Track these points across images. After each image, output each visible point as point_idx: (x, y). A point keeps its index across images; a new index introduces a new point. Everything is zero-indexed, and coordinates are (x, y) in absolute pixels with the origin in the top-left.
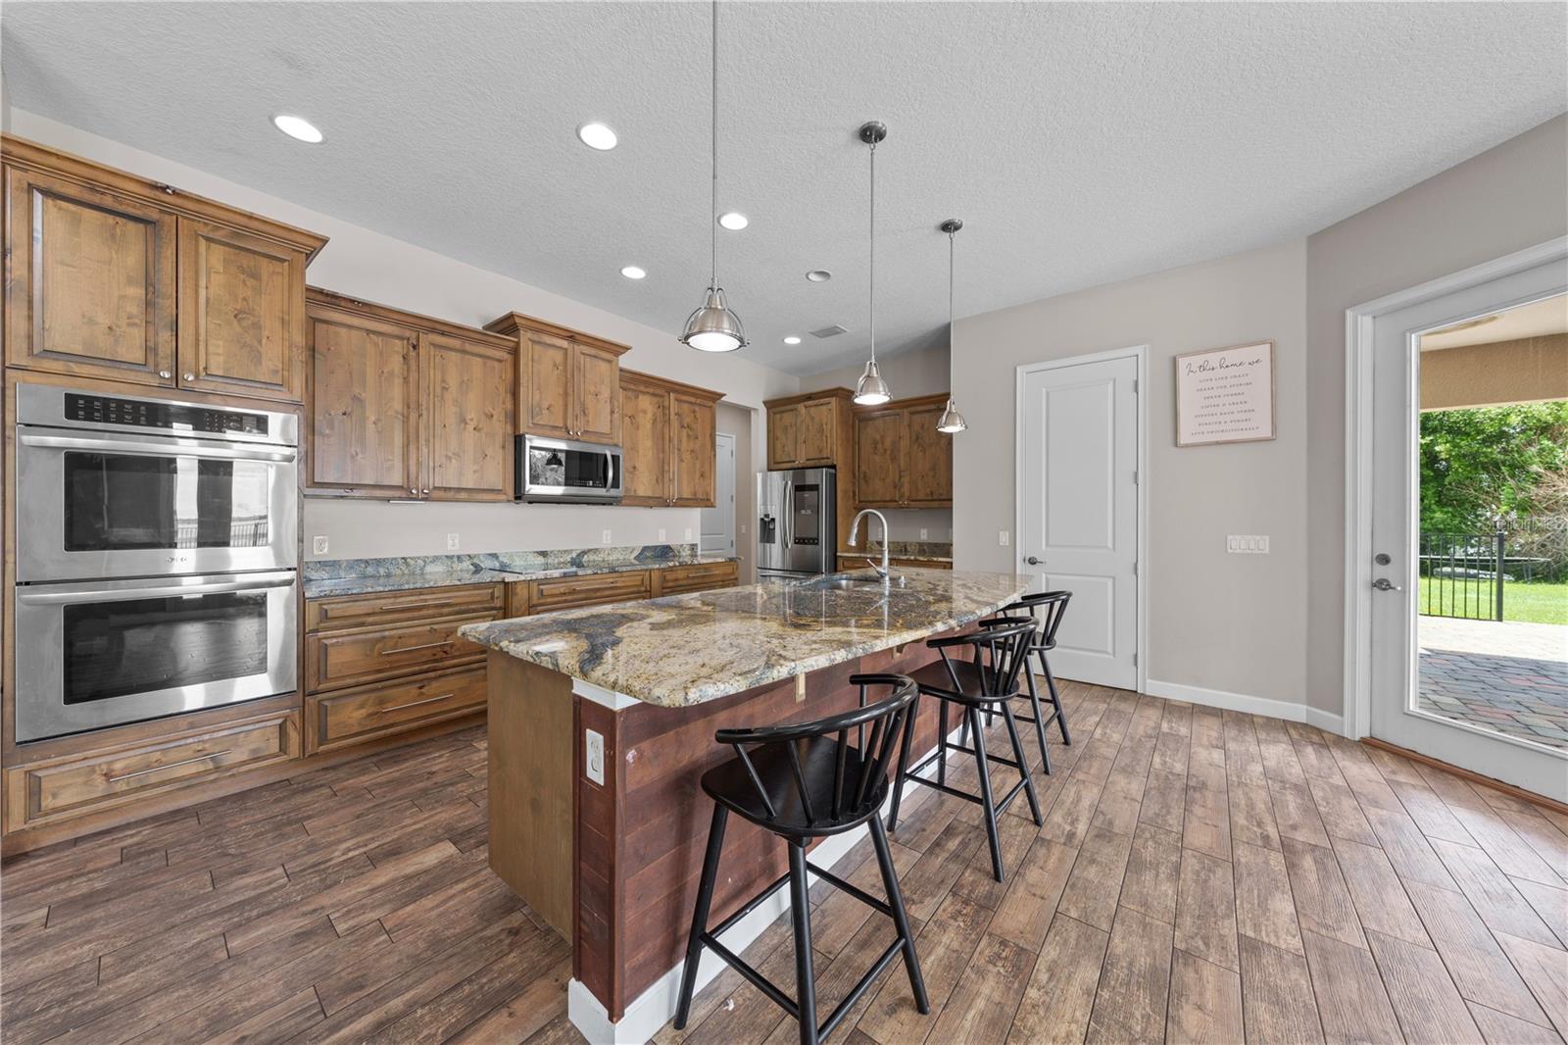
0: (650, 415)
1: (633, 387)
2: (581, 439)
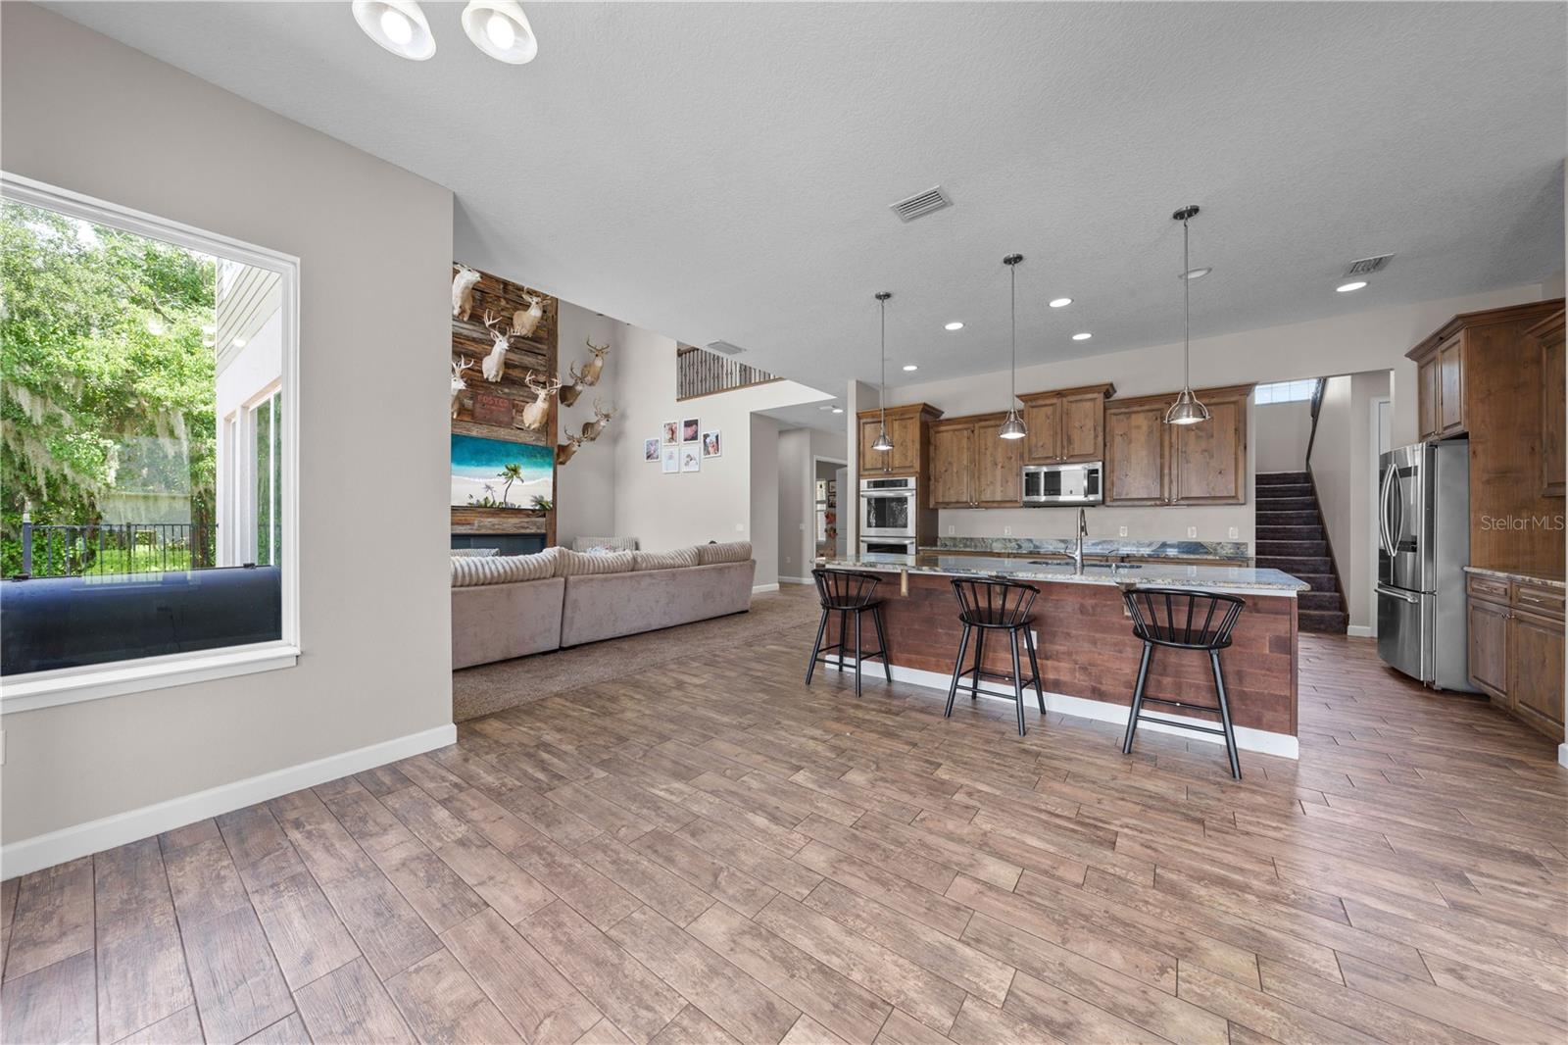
0: (1145, 428)
1: (1123, 410)
2: (1068, 461)
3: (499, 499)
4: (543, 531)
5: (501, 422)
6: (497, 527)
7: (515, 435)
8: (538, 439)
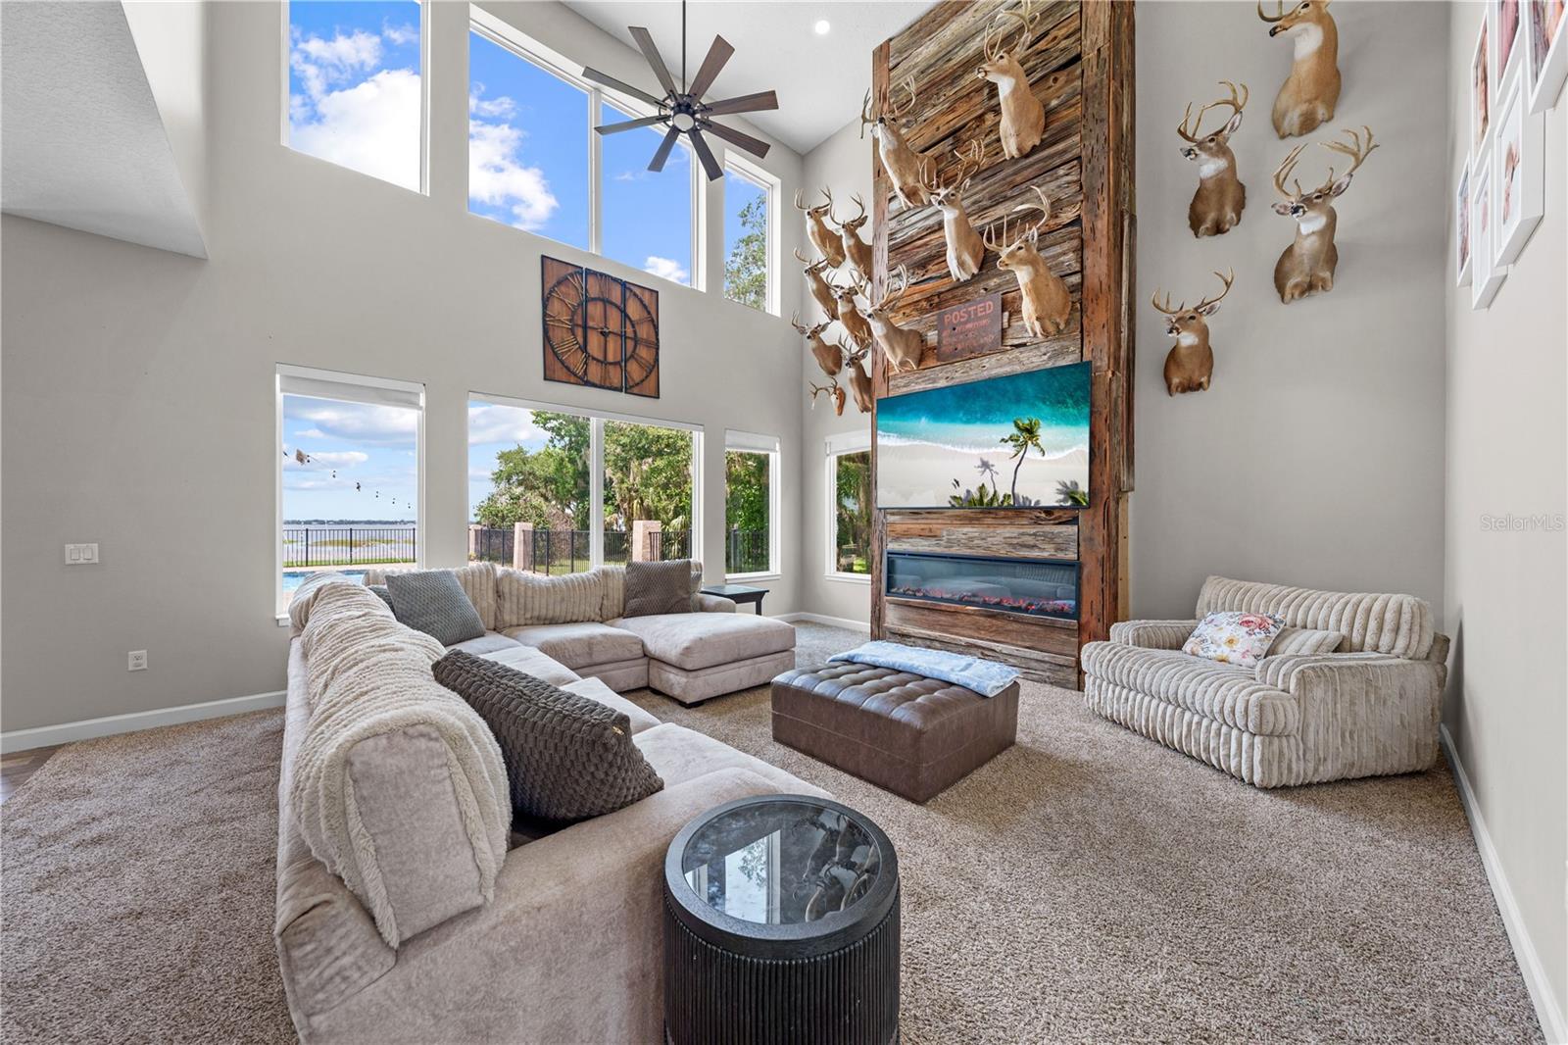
3: (1004, 489)
4: (1072, 556)
5: (982, 346)
6: (976, 542)
7: (1010, 362)
8: (1056, 354)
